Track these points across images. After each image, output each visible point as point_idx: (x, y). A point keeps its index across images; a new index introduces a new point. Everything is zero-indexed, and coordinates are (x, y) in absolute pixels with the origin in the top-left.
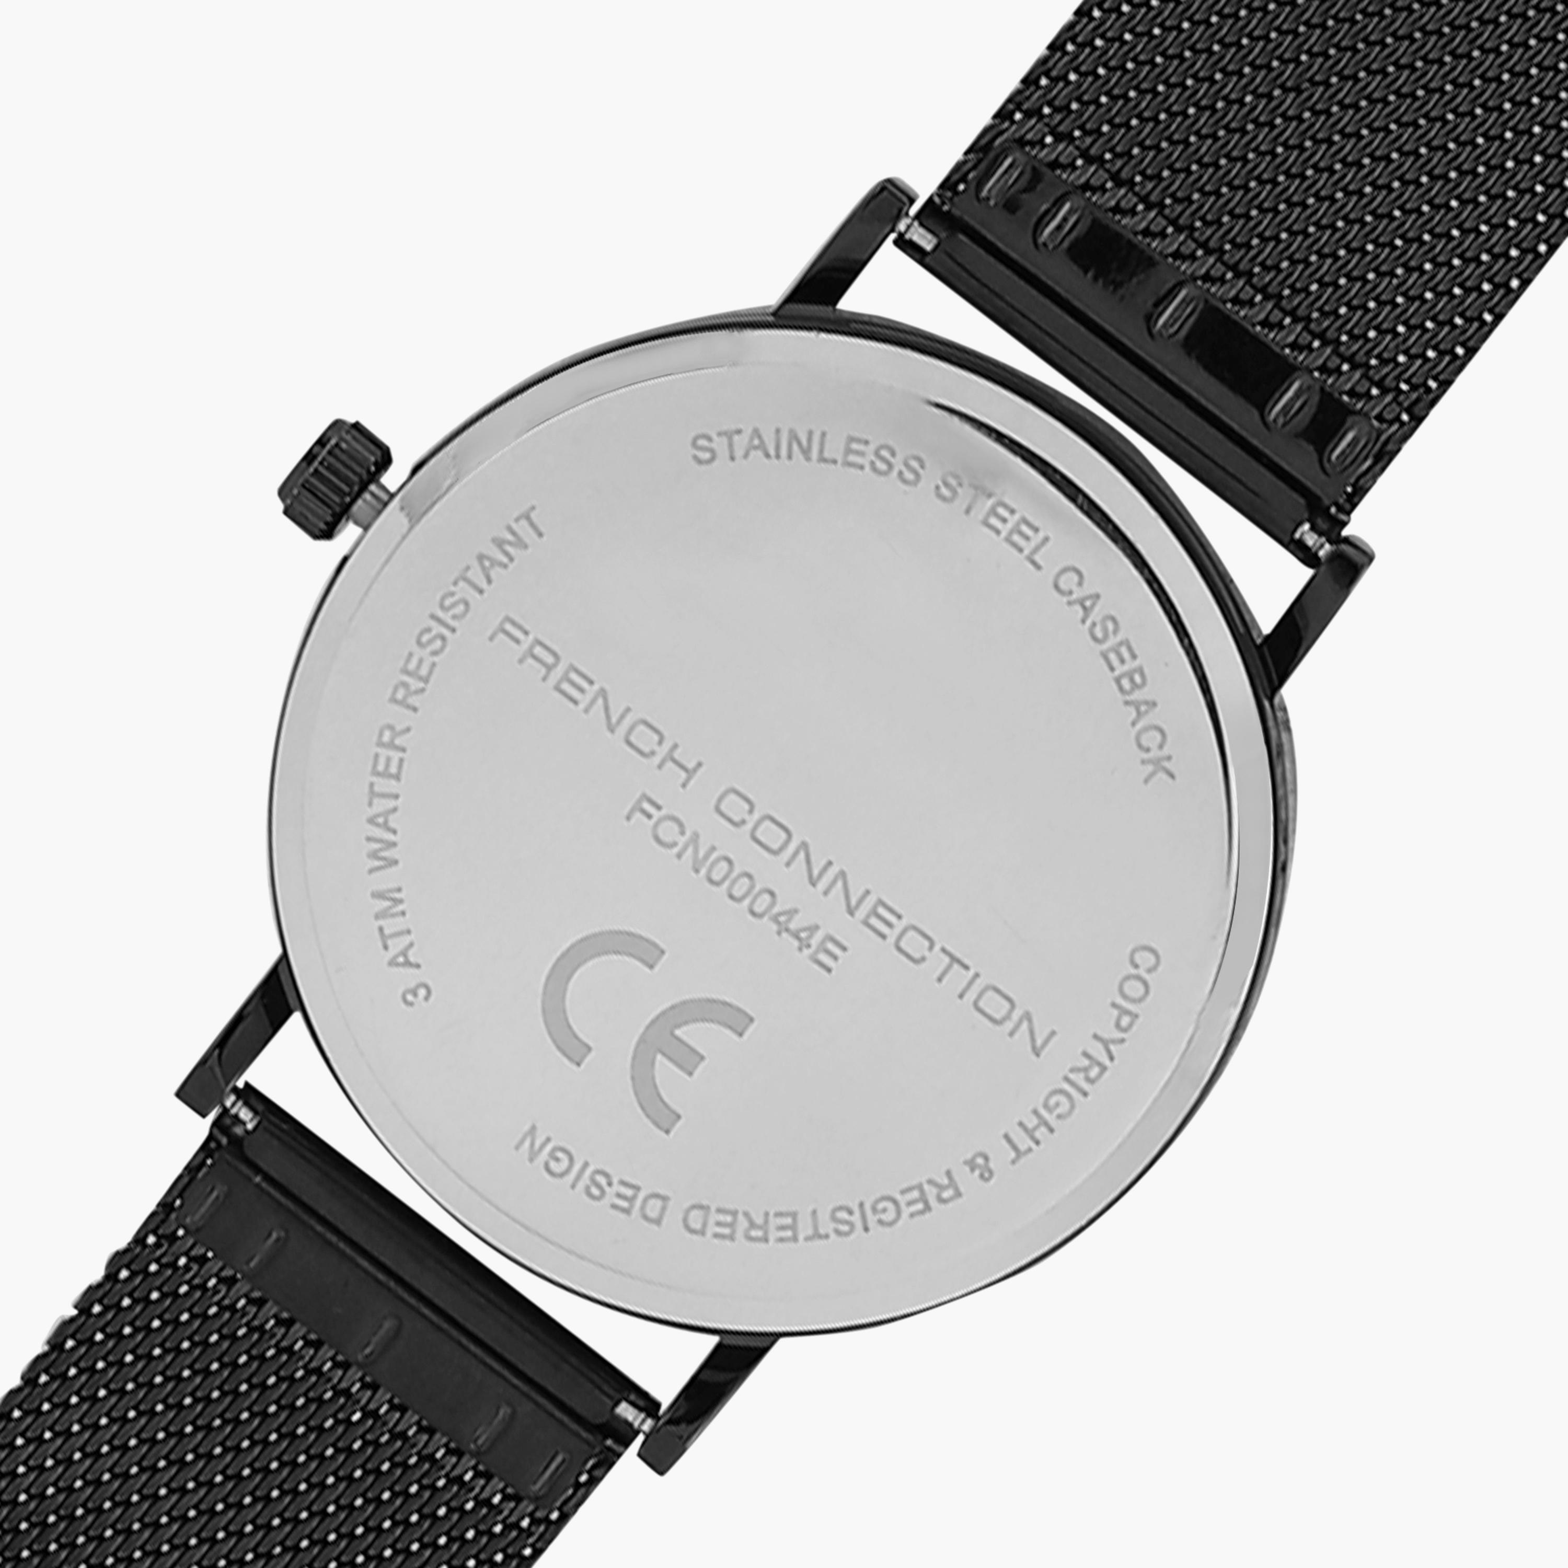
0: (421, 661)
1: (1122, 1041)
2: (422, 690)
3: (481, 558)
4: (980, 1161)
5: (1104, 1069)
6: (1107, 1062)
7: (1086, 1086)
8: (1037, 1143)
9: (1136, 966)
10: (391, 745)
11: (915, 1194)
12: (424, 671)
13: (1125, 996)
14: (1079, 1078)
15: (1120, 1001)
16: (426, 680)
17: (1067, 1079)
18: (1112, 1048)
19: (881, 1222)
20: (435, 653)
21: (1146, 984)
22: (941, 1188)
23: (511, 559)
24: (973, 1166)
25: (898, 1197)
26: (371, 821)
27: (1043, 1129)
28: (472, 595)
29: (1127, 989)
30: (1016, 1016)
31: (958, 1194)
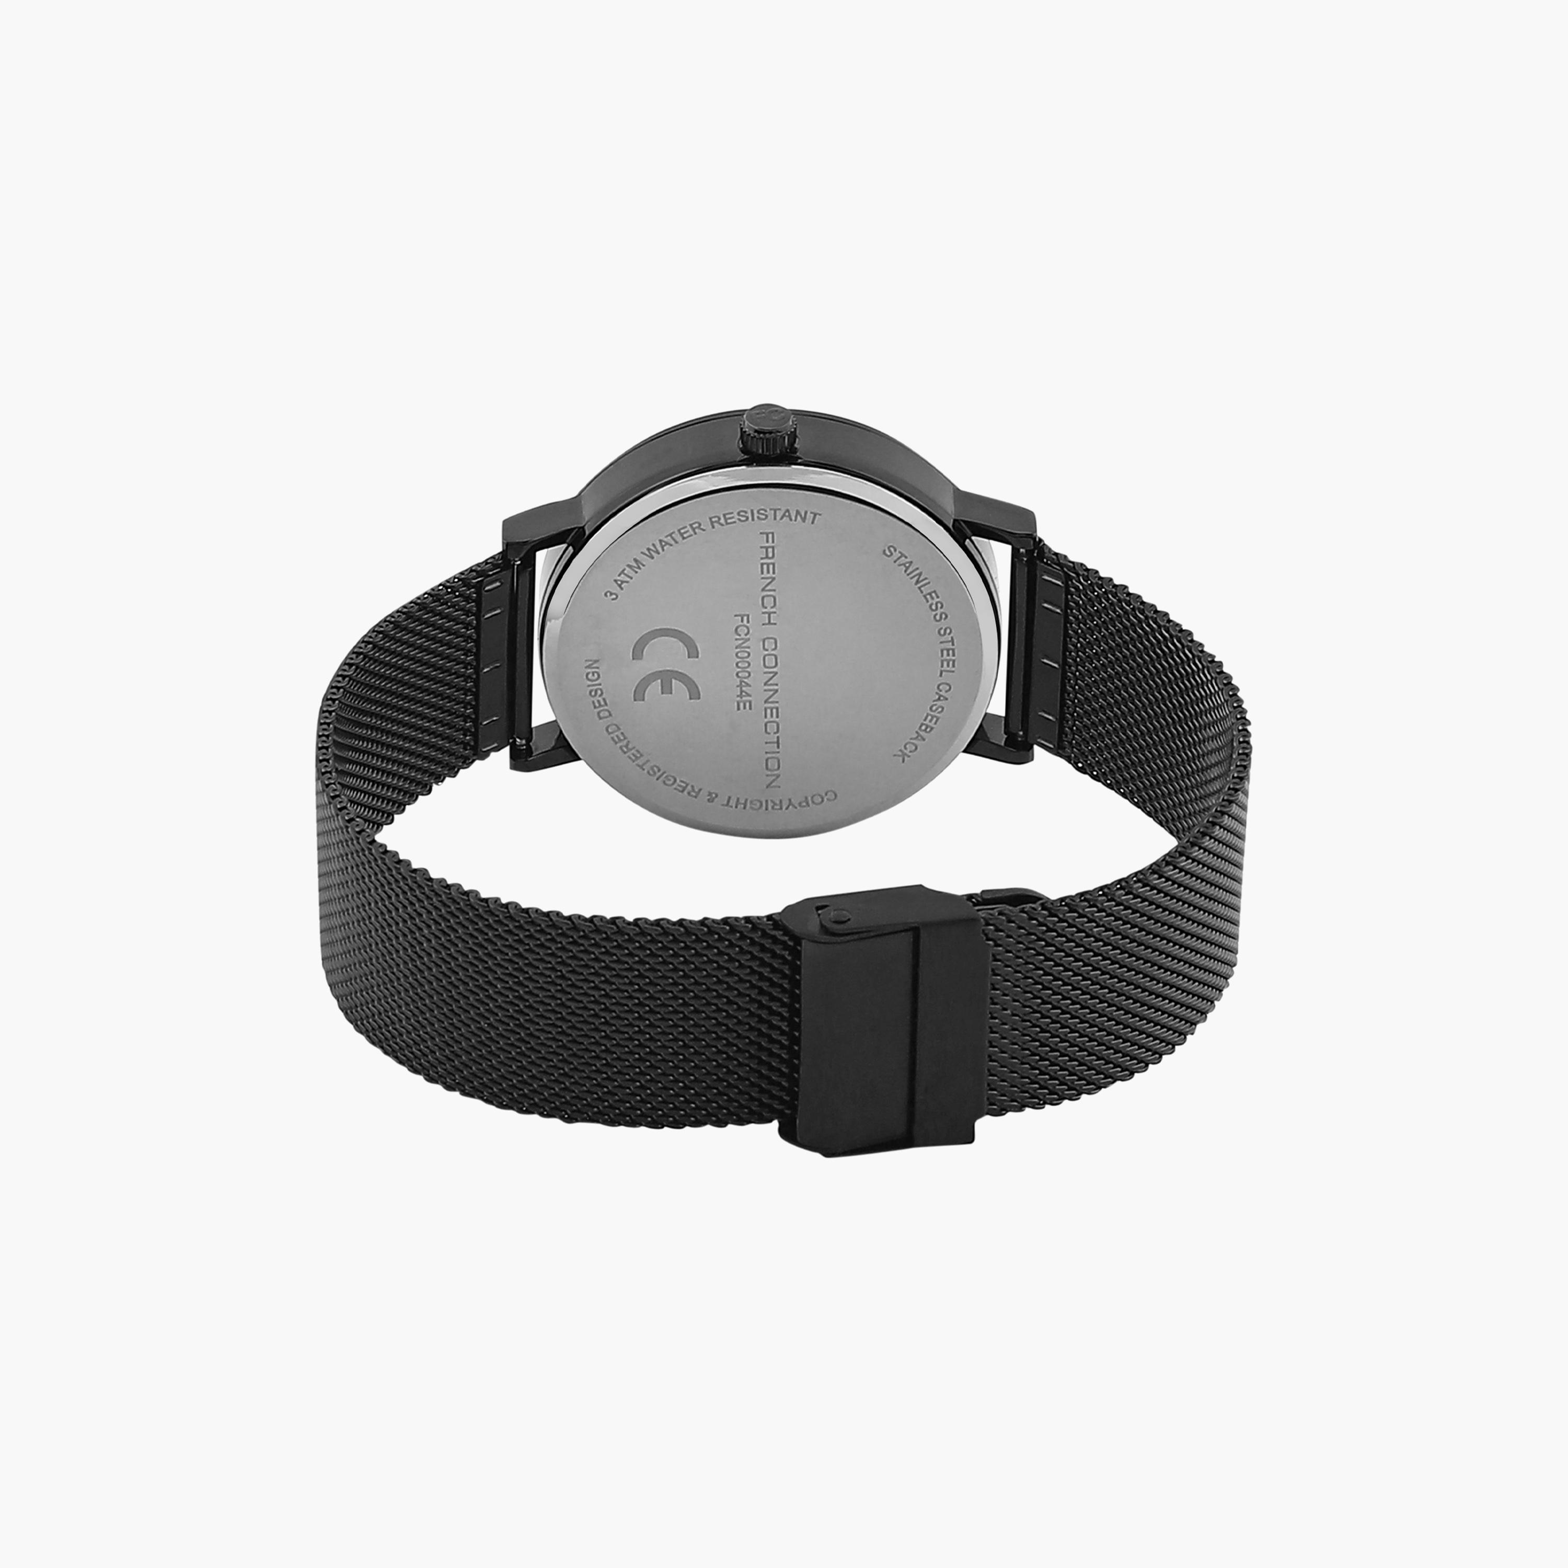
0: (732, 518)
1: (796, 808)
2: (722, 525)
3: (788, 511)
4: (714, 795)
5: (781, 808)
6: (784, 808)
7: (770, 808)
8: (736, 807)
9: (826, 794)
10: (694, 529)
11: (684, 785)
12: (729, 521)
13: (812, 798)
14: (770, 804)
15: (809, 798)
16: (727, 524)
17: (767, 801)
18: (791, 807)
19: (664, 782)
20: (739, 520)
21: (823, 801)
22: (693, 790)
23: (796, 520)
24: (710, 794)
25: (678, 781)
26: (661, 541)
27: (742, 806)
28: (771, 516)
29: (815, 798)
30: (776, 772)
31: (696, 797)
